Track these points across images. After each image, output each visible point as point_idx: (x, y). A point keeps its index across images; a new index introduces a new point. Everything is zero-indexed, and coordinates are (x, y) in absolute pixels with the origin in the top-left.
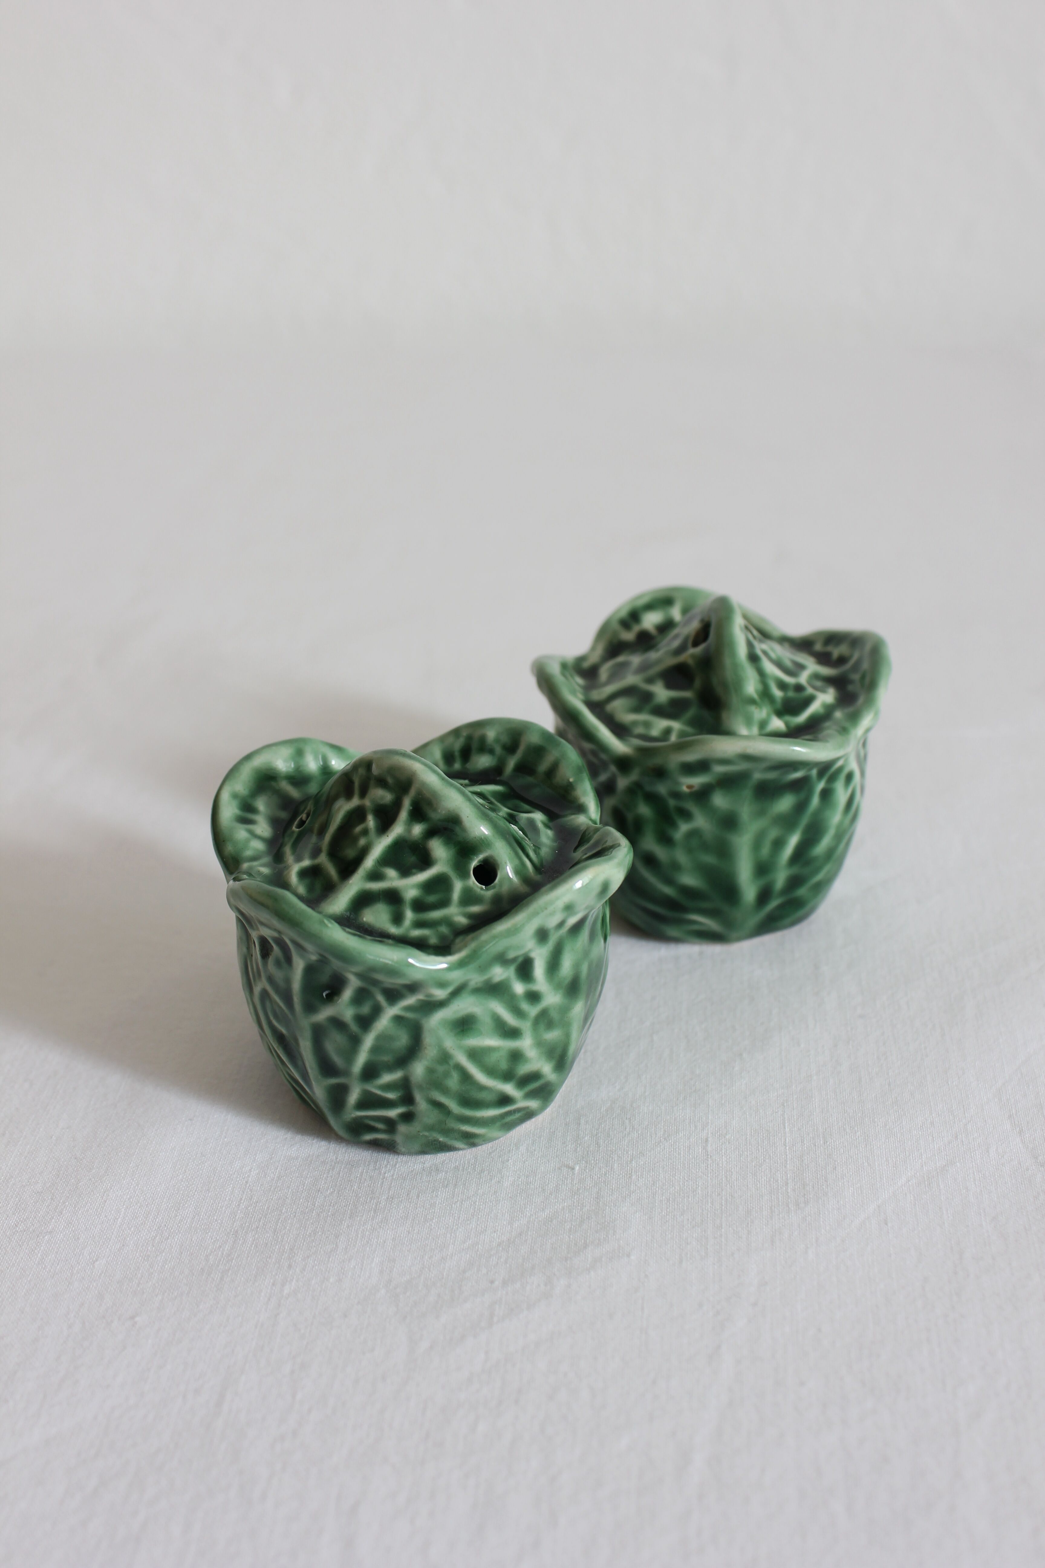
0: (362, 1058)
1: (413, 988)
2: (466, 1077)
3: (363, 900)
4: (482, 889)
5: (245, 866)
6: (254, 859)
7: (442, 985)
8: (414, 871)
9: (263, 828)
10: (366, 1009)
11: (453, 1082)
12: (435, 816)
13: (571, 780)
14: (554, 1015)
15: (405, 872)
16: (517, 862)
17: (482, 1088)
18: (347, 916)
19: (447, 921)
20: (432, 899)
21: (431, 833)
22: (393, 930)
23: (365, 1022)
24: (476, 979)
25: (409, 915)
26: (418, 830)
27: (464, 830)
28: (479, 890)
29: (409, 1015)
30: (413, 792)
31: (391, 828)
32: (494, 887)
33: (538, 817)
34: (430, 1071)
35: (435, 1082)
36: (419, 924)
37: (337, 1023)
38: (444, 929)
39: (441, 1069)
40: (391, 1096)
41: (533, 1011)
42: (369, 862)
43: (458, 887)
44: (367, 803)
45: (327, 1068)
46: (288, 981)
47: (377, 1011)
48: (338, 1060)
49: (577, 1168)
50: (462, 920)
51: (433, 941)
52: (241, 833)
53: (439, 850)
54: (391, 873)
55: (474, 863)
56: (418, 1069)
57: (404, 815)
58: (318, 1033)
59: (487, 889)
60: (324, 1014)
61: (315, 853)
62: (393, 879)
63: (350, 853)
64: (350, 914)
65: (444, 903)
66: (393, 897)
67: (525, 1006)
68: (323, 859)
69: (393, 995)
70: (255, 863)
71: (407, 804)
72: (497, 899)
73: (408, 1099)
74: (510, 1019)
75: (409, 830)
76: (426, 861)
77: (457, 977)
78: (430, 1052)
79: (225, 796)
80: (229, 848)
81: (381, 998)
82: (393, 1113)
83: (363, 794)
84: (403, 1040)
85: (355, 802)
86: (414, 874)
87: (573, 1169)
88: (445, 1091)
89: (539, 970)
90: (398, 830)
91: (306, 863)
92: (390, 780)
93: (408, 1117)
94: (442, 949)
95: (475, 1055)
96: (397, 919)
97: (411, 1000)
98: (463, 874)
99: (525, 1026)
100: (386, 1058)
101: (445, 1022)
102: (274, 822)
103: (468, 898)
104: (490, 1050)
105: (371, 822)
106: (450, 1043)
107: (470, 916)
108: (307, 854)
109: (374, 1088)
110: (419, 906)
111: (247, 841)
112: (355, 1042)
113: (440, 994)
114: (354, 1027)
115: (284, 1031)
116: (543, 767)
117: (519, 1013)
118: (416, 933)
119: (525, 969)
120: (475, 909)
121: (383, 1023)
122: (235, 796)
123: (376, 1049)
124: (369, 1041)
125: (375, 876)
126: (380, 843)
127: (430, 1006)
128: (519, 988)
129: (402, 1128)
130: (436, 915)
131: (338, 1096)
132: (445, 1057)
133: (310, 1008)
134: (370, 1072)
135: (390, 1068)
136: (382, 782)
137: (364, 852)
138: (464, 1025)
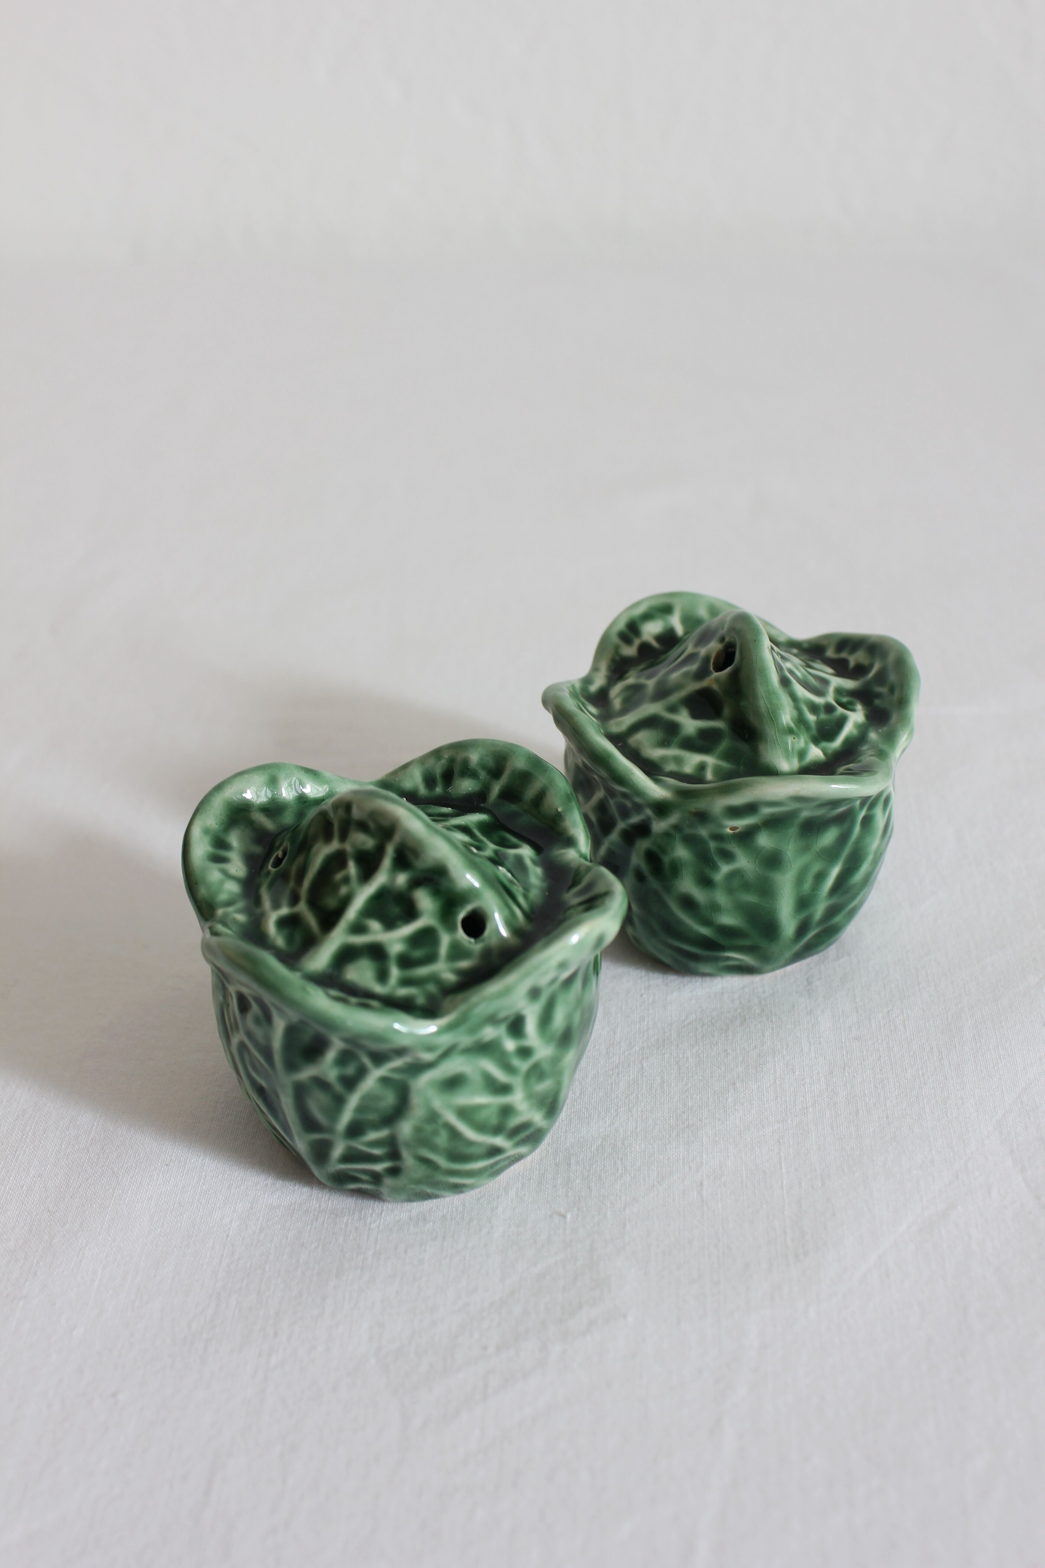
0: (346, 1117)
1: (400, 1052)
2: (454, 1134)
3: (346, 955)
4: (470, 942)
5: (220, 912)
6: (229, 903)
7: (430, 1049)
8: (397, 925)
9: (237, 867)
10: (350, 1070)
11: (442, 1140)
12: (421, 864)
13: (560, 810)
14: (546, 1066)
15: (390, 924)
16: (506, 912)
17: (470, 1143)
18: (329, 973)
19: (434, 978)
20: (418, 954)
21: (415, 883)
22: (379, 989)
23: (350, 1083)
24: (465, 1040)
25: (395, 972)
26: (402, 879)
27: (451, 880)
28: (467, 943)
29: (396, 1076)
30: (397, 838)
31: (374, 876)
32: (483, 941)
33: (526, 852)
34: (418, 1130)
35: (422, 1139)
36: (406, 982)
37: (321, 1083)
38: (432, 988)
39: (429, 1128)
40: (377, 1152)
41: (523, 1066)
42: (352, 913)
43: (445, 940)
44: (348, 847)
45: (309, 1124)
46: (268, 1038)
47: (362, 1072)
48: (320, 1117)
49: (569, 1216)
50: (450, 977)
51: (421, 1000)
52: (214, 875)
53: (425, 901)
54: (375, 925)
55: (462, 915)
56: (406, 1129)
57: (387, 862)
58: (300, 1092)
59: (476, 942)
60: (307, 1073)
61: (294, 900)
62: (376, 932)
63: (331, 902)
64: (333, 971)
65: (431, 958)
66: (377, 952)
67: (516, 1062)
68: (302, 907)
69: (379, 1058)
70: (230, 909)
71: (390, 851)
72: (487, 953)
73: (394, 1154)
74: (500, 1075)
75: (393, 879)
76: (411, 913)
77: (446, 1040)
78: (417, 1110)
79: (196, 832)
80: (202, 891)
81: (366, 1061)
82: (379, 1167)
83: (343, 837)
84: (389, 1099)
85: (335, 845)
86: (399, 927)
87: (564, 1217)
88: (433, 1148)
89: (531, 1026)
90: (381, 879)
91: (285, 911)
92: (372, 825)
93: (394, 1172)
94: (430, 1012)
95: (464, 1113)
96: (382, 976)
97: (398, 1063)
98: (451, 927)
99: (517, 1082)
100: (372, 1117)
101: (433, 1083)
102: (250, 859)
103: (457, 952)
104: (480, 1107)
105: (352, 869)
106: (438, 1103)
107: (459, 972)
108: (285, 901)
109: (359, 1145)
110: (405, 962)
111: (222, 883)
112: (339, 1101)
113: (428, 1057)
114: (338, 1088)
115: (263, 1084)
116: (530, 793)
117: (509, 1069)
118: (403, 992)
119: (516, 1026)
120: (464, 964)
121: (369, 1083)
122: (206, 831)
123: (361, 1109)
124: (353, 1101)
125: (358, 928)
126: (362, 893)
127: (418, 1068)
128: (510, 1045)
129: (388, 1181)
130: (423, 971)
131: (321, 1151)
132: (433, 1117)
133: (291, 1066)
134: (355, 1130)
135: (376, 1126)
136: (363, 826)
137: (346, 902)
138: (453, 1083)
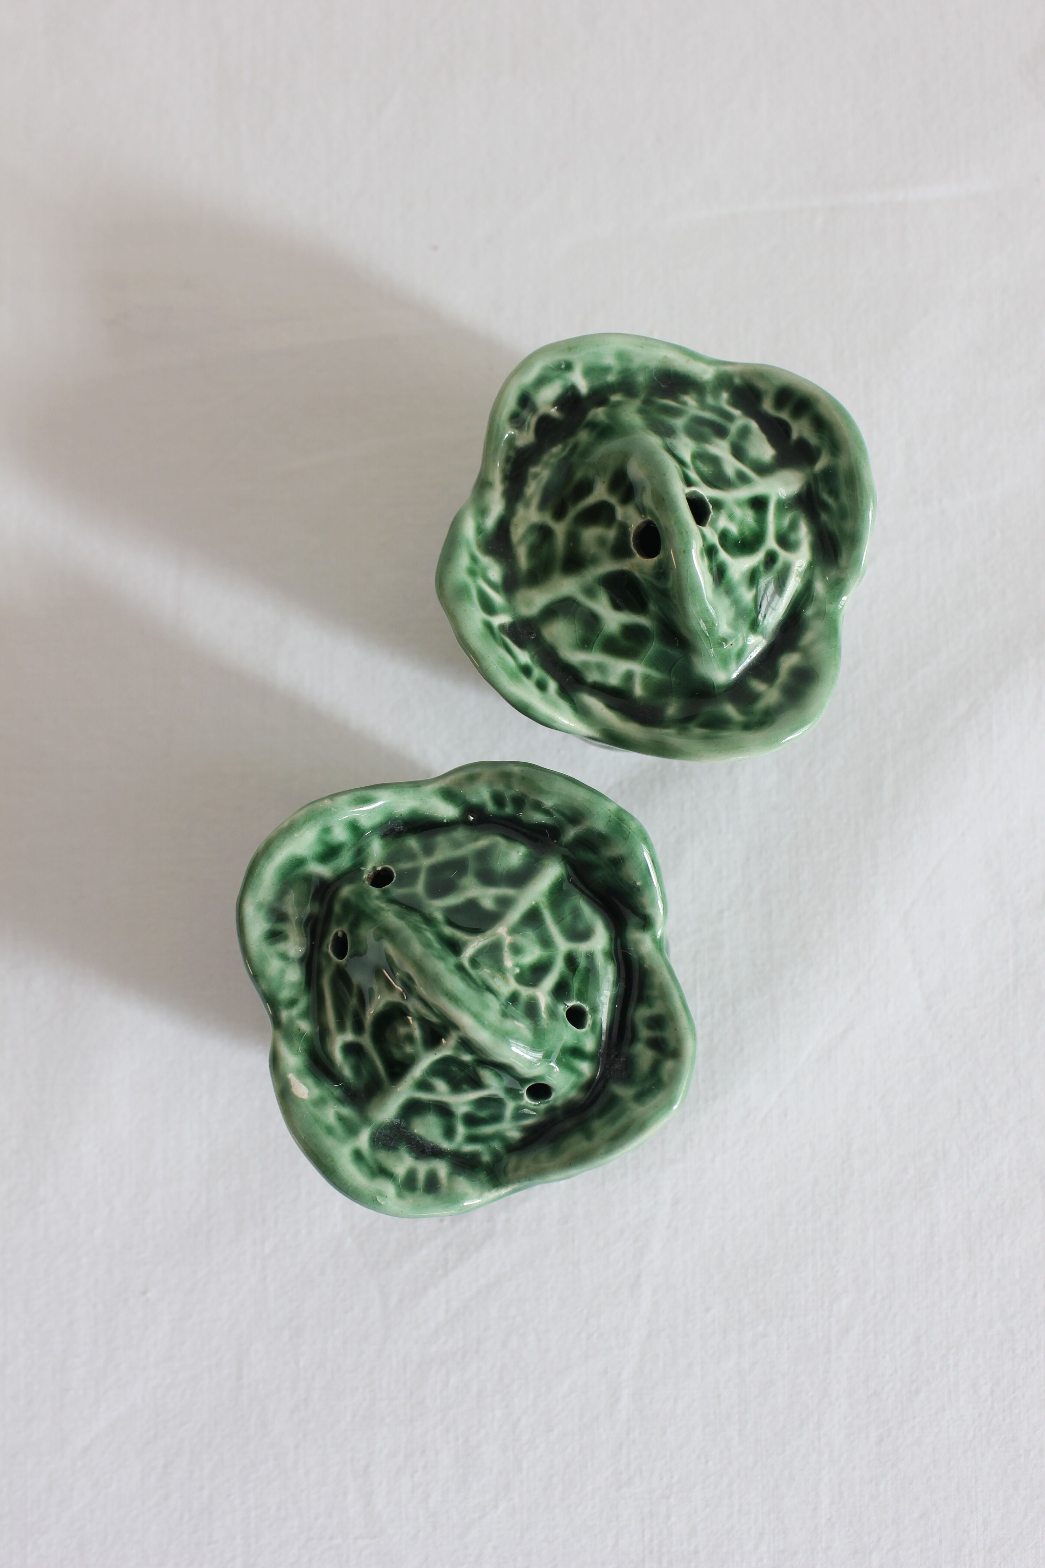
3: (412, 1108)
4: (535, 1105)
5: (286, 1015)
6: (292, 1002)
8: (465, 1086)
15: (456, 1087)
18: (398, 1123)
19: (499, 1136)
20: (483, 1114)
21: (481, 1064)
22: (446, 1145)
25: (461, 1130)
26: (466, 1057)
28: (532, 1105)
31: (439, 1048)
32: (548, 1101)
36: (472, 1139)
38: (497, 1145)
42: (418, 1071)
43: (510, 1106)
44: (409, 1007)
50: (515, 1134)
51: (486, 1158)
52: (274, 962)
53: (491, 1078)
54: (441, 1086)
55: (527, 1087)
57: (450, 1044)
59: (541, 1104)
61: (359, 1028)
62: (442, 1091)
63: (396, 1054)
64: (401, 1121)
65: (496, 1118)
66: (444, 1111)
68: (366, 1040)
70: (294, 1011)
71: (452, 1038)
72: (551, 1109)
75: (455, 1053)
76: (474, 1083)
79: (250, 910)
83: (406, 996)
85: (396, 998)
86: (465, 1091)
90: (446, 1050)
91: (350, 1037)
92: (434, 1008)
96: (449, 1133)
98: (516, 1095)
103: (522, 1113)
105: (416, 1030)
107: (524, 1130)
108: (348, 1018)
110: (471, 1120)
111: (282, 972)
118: (469, 1148)
120: (528, 1122)
122: (260, 906)
125: (423, 1085)
126: (427, 1058)
130: (487, 1130)
136: (424, 1002)
137: (412, 1061)
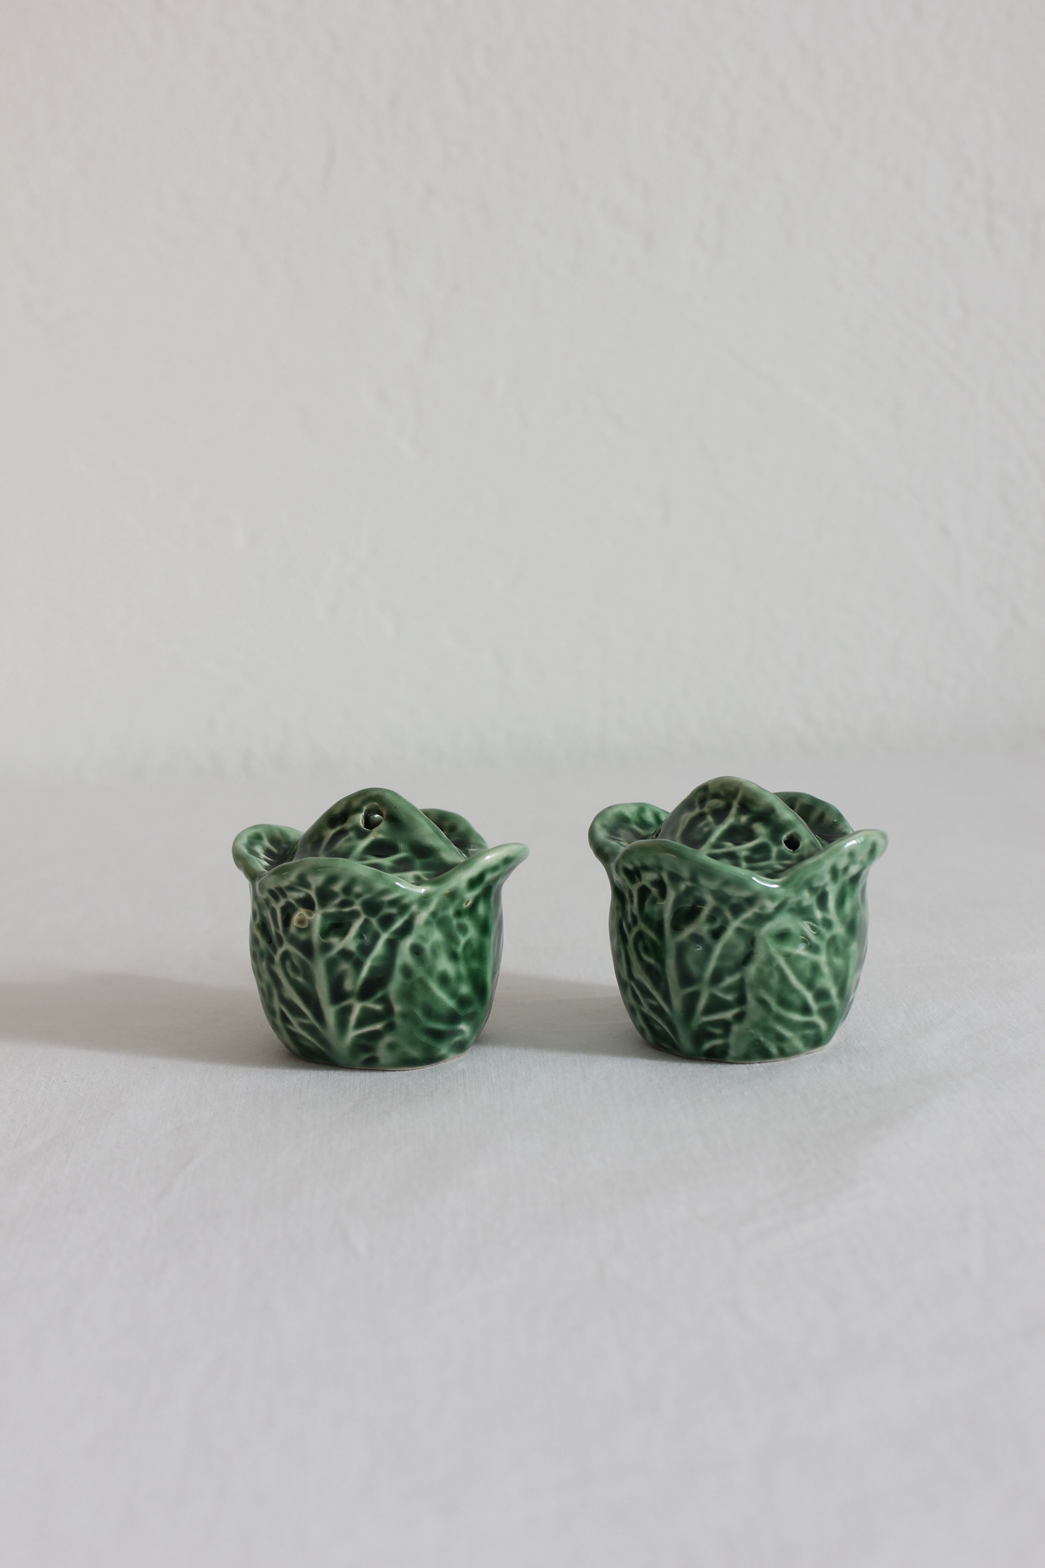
0: (712, 965)
1: (752, 902)
2: (784, 978)
4: (790, 851)
7: (772, 901)
8: (743, 842)
10: (717, 925)
11: (774, 981)
12: (757, 809)
13: (835, 821)
14: (840, 944)
15: (738, 843)
17: (793, 990)
20: (757, 856)
21: (754, 820)
23: (716, 934)
24: (793, 899)
25: (744, 864)
26: (744, 819)
27: (777, 817)
28: (788, 852)
29: (747, 927)
30: (740, 796)
31: (726, 820)
32: (798, 849)
34: (760, 971)
35: (762, 982)
37: (696, 938)
38: (768, 871)
39: (767, 970)
40: (730, 997)
41: (827, 935)
42: (713, 839)
43: (774, 850)
45: (686, 979)
47: (725, 925)
48: (694, 968)
53: (760, 829)
54: (729, 843)
55: (784, 837)
56: (751, 970)
57: (733, 811)
58: (681, 950)
59: (793, 852)
60: (688, 931)
62: (730, 847)
65: (767, 858)
67: (823, 930)
69: (737, 910)
71: (735, 805)
73: (741, 1000)
74: (812, 936)
75: (738, 820)
76: (750, 835)
77: (782, 896)
78: (760, 955)
79: (597, 827)
81: (728, 914)
83: (703, 806)
84: (741, 948)
85: (697, 811)
86: (744, 844)
88: (768, 988)
89: (831, 903)
90: (730, 820)
92: (722, 793)
93: (740, 1017)
95: (790, 960)
97: (748, 914)
98: (777, 842)
99: (823, 945)
100: (729, 963)
101: (771, 933)
103: (781, 856)
104: (800, 958)
105: (710, 819)
106: (774, 950)
107: (784, 866)
109: (718, 992)
110: (750, 859)
112: (708, 950)
113: (771, 907)
114: (708, 939)
115: (654, 961)
117: (818, 934)
119: (822, 900)
121: (730, 934)
122: (604, 826)
123: (722, 957)
124: (718, 949)
125: (718, 846)
126: (719, 828)
127: (762, 918)
128: (818, 914)
129: (735, 1028)
130: (762, 864)
131: (690, 1004)
132: (770, 960)
133: (677, 930)
134: (717, 977)
135: (731, 972)
136: (716, 796)
137: (709, 834)
138: (783, 936)
